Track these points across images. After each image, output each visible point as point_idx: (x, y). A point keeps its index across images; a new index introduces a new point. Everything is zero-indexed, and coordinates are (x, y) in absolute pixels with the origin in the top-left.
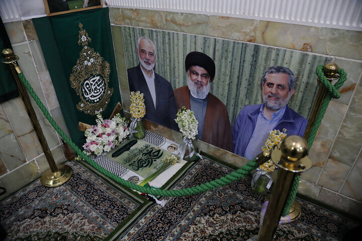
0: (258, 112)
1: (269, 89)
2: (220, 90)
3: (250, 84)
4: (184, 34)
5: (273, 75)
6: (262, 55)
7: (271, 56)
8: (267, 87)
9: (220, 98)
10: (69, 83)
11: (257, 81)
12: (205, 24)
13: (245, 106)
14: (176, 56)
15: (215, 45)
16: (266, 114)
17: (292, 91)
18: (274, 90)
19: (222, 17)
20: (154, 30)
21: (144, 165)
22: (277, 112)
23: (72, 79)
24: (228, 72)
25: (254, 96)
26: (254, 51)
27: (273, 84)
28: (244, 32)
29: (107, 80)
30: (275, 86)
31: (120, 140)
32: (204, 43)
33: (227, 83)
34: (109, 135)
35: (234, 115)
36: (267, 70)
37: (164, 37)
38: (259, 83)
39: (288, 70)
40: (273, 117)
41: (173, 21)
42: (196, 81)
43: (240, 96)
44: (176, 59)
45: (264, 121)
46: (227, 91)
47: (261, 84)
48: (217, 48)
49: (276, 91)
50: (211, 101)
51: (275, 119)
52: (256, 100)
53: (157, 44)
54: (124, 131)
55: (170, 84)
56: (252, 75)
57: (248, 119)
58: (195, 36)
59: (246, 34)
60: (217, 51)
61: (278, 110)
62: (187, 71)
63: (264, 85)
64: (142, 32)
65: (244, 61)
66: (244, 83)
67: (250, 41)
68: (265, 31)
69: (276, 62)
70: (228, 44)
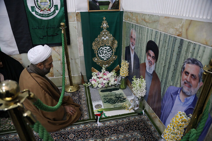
0: (176, 93)
1: (185, 77)
2: (159, 70)
3: (175, 70)
4: (148, 28)
5: (190, 65)
6: (184, 47)
7: (190, 49)
8: (184, 74)
9: (158, 75)
10: (91, 46)
11: (179, 69)
12: (157, 22)
13: (170, 86)
14: (143, 42)
15: (160, 37)
16: (181, 97)
17: (201, 83)
18: (188, 78)
19: (166, 17)
20: (137, 25)
21: (111, 102)
22: (188, 98)
23: (93, 44)
24: (164, 58)
25: (176, 80)
26: (180, 44)
27: (189, 73)
28: (176, 29)
29: (114, 51)
30: (190, 75)
31: (110, 84)
32: (156, 35)
33: (163, 66)
34: (104, 79)
35: (164, 90)
36: (186, 60)
37: (140, 30)
38: (180, 70)
39: (200, 63)
40: (185, 101)
41: (144, 20)
42: (149, 61)
43: (169, 77)
44: (143, 44)
45: (179, 103)
46: (162, 71)
47: (181, 71)
48: (161, 39)
49: (190, 79)
51: (186, 103)
52: (177, 84)
53: (137, 34)
54: (114, 81)
56: (177, 63)
57: (170, 96)
58: (152, 30)
59: (177, 30)
60: (161, 41)
61: (189, 96)
62: (146, 53)
63: (183, 72)
64: (133, 26)
65: (174, 51)
66: (172, 68)
67: (178, 36)
68: (188, 28)
69: (192, 55)
70: (167, 37)
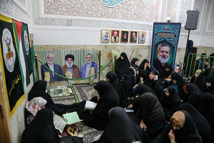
0: (86, 65)
2: (76, 63)
4: (64, 51)
6: (85, 52)
8: (87, 59)
11: (85, 58)
12: (70, 47)
16: (88, 65)
17: (92, 58)
18: (89, 59)
19: (75, 45)
20: (54, 50)
21: (61, 92)
24: (78, 58)
26: (83, 51)
28: (80, 48)
32: (71, 52)
33: (78, 60)
36: (87, 55)
37: (58, 52)
39: (91, 54)
41: (61, 47)
42: (69, 63)
43: (81, 63)
44: (62, 58)
45: (88, 67)
46: (78, 63)
50: (74, 66)
51: (90, 66)
52: (85, 62)
55: (60, 66)
56: (83, 57)
57: (84, 68)
58: (68, 50)
60: (74, 53)
61: (90, 63)
62: (66, 60)
64: (49, 52)
65: (81, 54)
66: (82, 59)
67: (82, 49)
68: (85, 47)
69: (88, 53)
70: (77, 51)
